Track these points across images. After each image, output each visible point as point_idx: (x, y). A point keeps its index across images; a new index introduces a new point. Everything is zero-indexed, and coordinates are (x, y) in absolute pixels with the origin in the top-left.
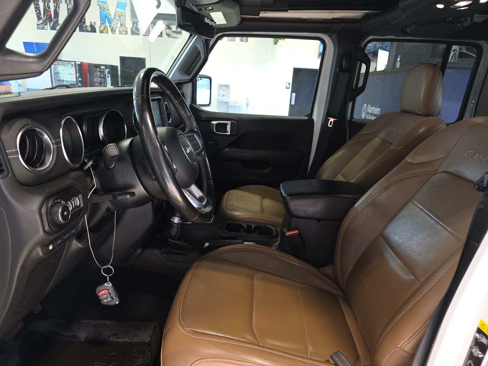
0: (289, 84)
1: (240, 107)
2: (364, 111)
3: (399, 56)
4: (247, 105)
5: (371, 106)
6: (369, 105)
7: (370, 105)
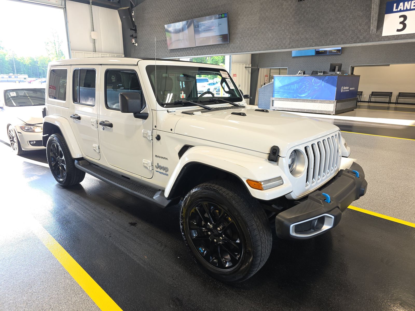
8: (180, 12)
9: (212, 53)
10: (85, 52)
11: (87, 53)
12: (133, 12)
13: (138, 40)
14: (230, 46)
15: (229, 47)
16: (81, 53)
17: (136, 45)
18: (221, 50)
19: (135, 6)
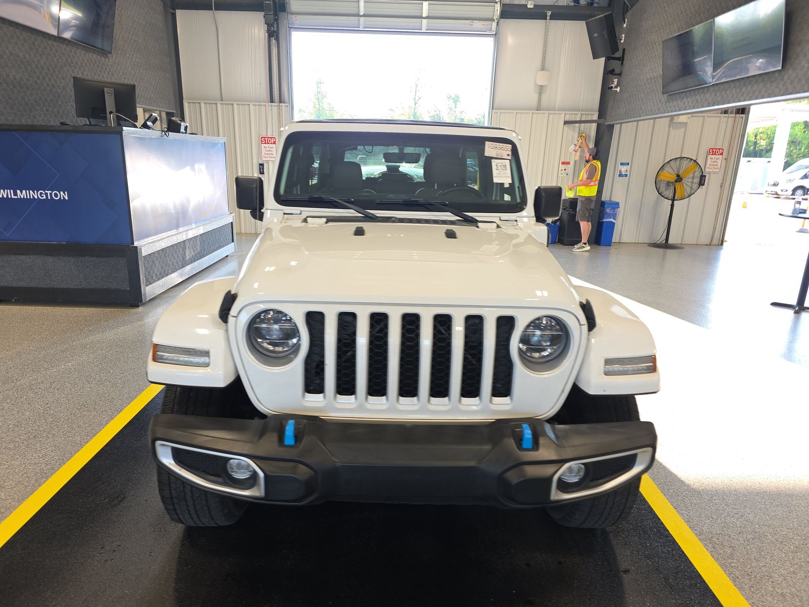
8: (700, 7)
9: (742, 98)
10: (517, 111)
11: (521, 113)
12: (626, 20)
13: (623, 79)
14: (786, 77)
15: (782, 79)
16: (510, 113)
17: (618, 89)
18: (764, 90)
19: (630, 7)
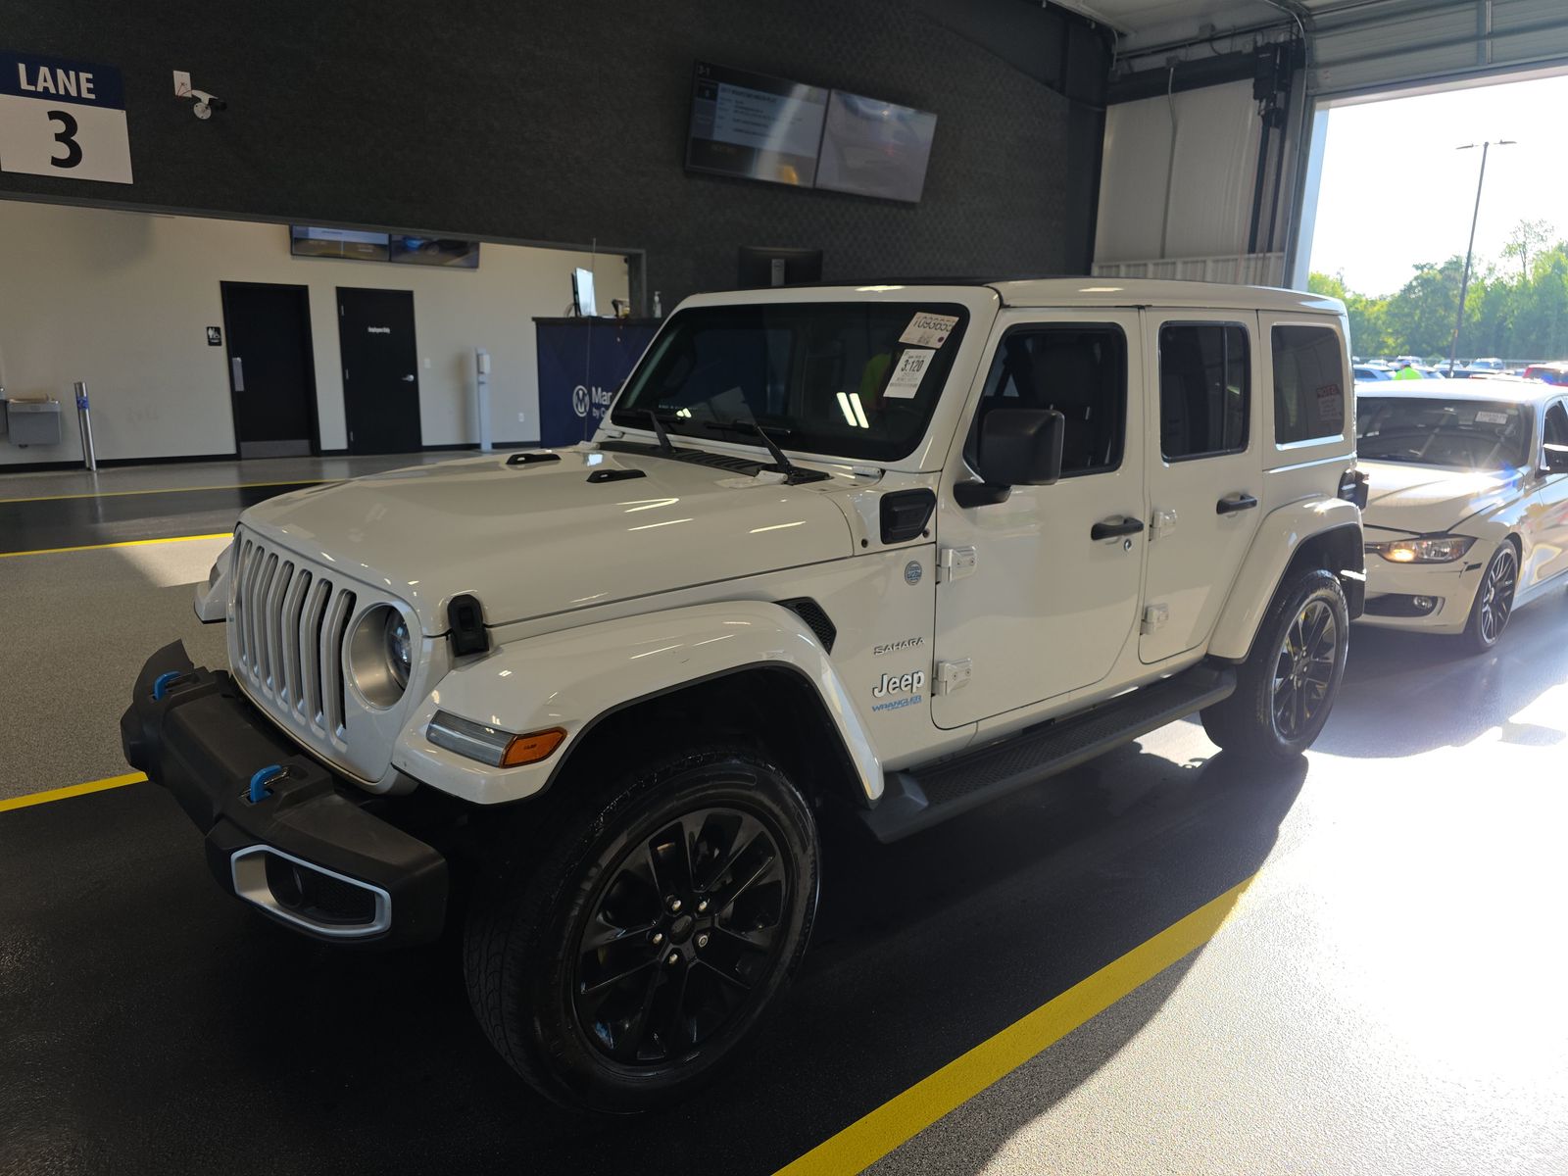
0: (217, 330)
1: (56, 413)
2: (581, 401)
3: (657, 293)
4: (82, 405)
5: (602, 391)
6: (594, 389)
7: (600, 389)
